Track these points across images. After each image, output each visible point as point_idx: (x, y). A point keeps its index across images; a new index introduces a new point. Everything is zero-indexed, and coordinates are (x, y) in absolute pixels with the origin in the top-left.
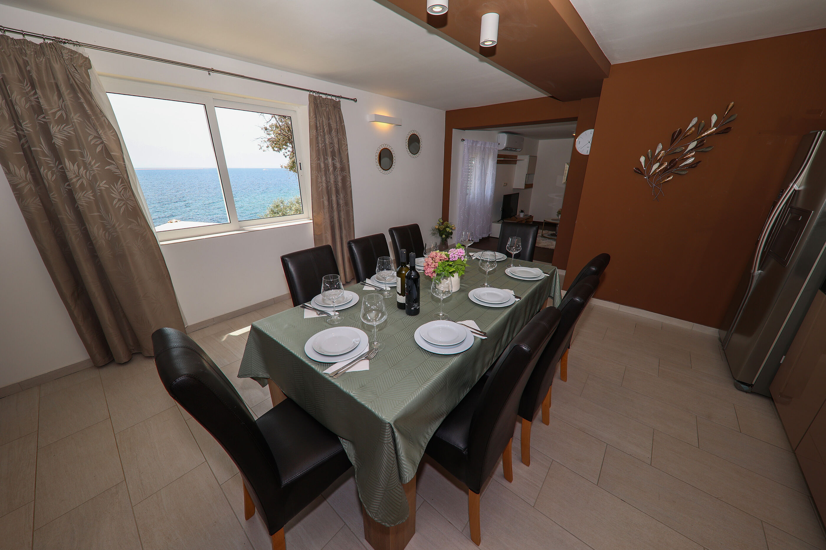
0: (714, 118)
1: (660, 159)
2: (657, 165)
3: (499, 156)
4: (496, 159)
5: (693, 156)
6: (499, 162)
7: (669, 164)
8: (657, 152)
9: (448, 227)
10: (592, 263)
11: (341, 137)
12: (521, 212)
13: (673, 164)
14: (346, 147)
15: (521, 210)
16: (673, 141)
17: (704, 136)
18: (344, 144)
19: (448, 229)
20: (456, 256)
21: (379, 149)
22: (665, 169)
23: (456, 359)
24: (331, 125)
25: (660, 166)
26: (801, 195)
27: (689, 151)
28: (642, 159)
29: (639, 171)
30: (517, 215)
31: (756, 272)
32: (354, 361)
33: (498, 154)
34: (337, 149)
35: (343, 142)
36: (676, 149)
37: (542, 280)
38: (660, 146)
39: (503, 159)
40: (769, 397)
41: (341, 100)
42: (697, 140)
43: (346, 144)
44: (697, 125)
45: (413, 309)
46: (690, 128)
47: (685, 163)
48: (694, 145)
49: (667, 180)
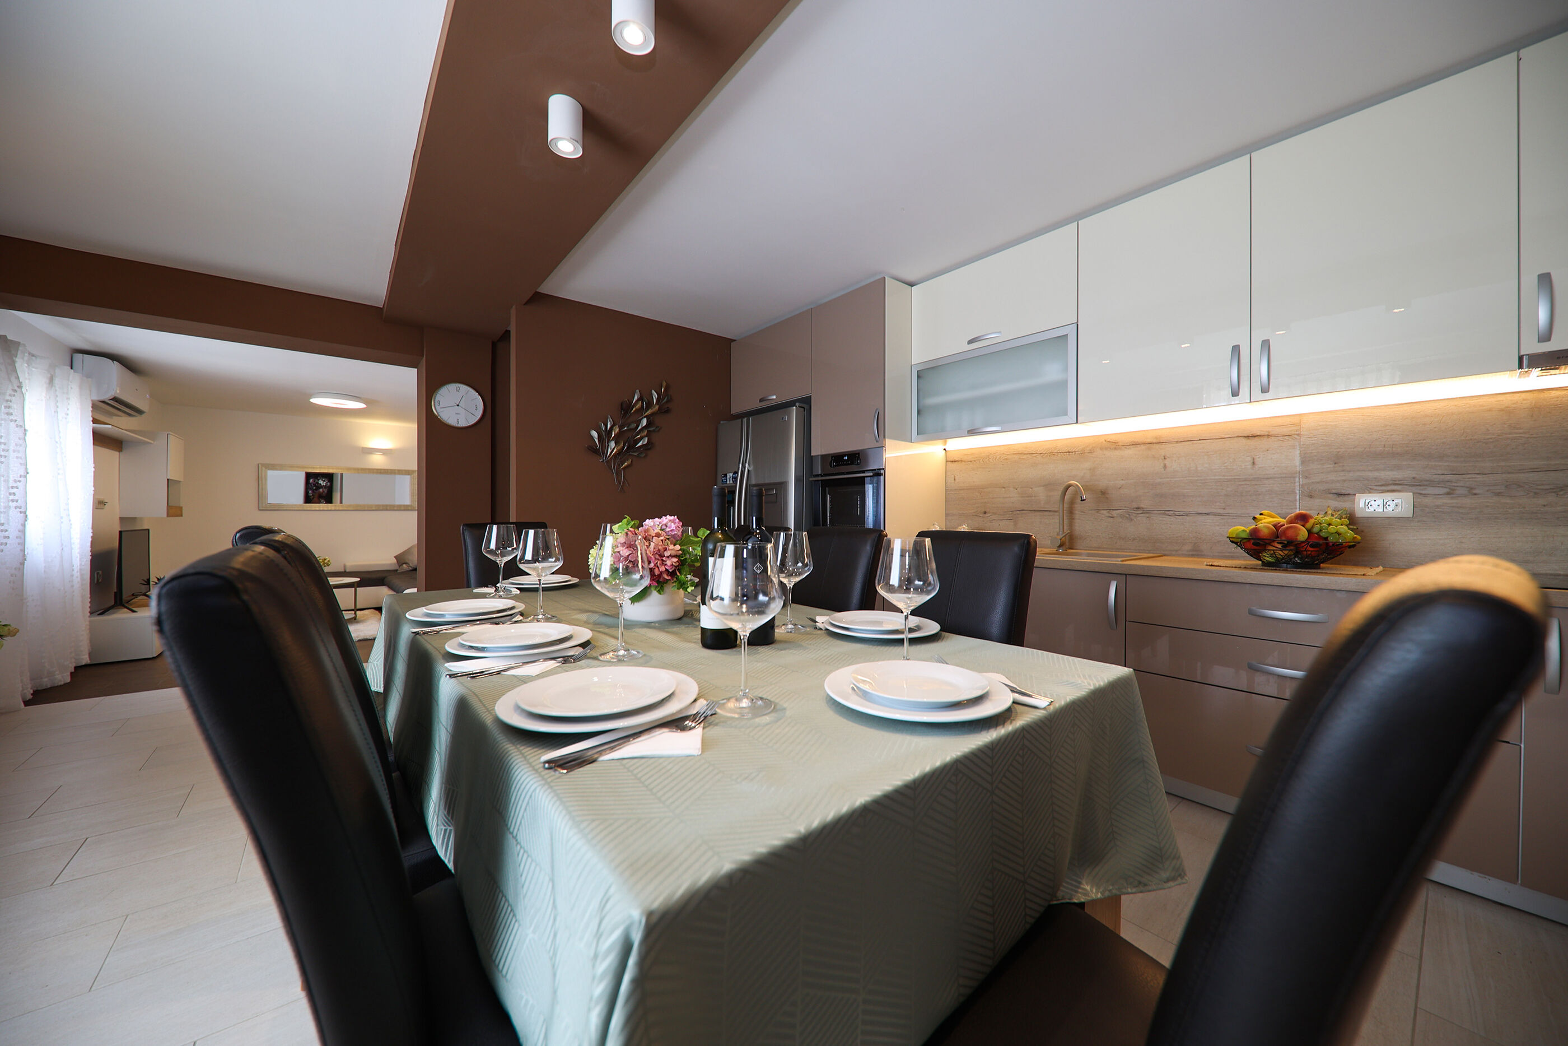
0: (655, 395)
1: (613, 435)
2: (612, 443)
7: (625, 443)
8: (608, 427)
13: (629, 444)
16: (623, 417)
17: (650, 413)
22: (622, 450)
25: (615, 445)
27: (641, 429)
28: (594, 434)
29: (596, 452)
36: (628, 426)
38: (610, 421)
42: (644, 417)
44: (640, 399)
46: (636, 401)
47: (640, 444)
48: (644, 422)
49: (626, 464)
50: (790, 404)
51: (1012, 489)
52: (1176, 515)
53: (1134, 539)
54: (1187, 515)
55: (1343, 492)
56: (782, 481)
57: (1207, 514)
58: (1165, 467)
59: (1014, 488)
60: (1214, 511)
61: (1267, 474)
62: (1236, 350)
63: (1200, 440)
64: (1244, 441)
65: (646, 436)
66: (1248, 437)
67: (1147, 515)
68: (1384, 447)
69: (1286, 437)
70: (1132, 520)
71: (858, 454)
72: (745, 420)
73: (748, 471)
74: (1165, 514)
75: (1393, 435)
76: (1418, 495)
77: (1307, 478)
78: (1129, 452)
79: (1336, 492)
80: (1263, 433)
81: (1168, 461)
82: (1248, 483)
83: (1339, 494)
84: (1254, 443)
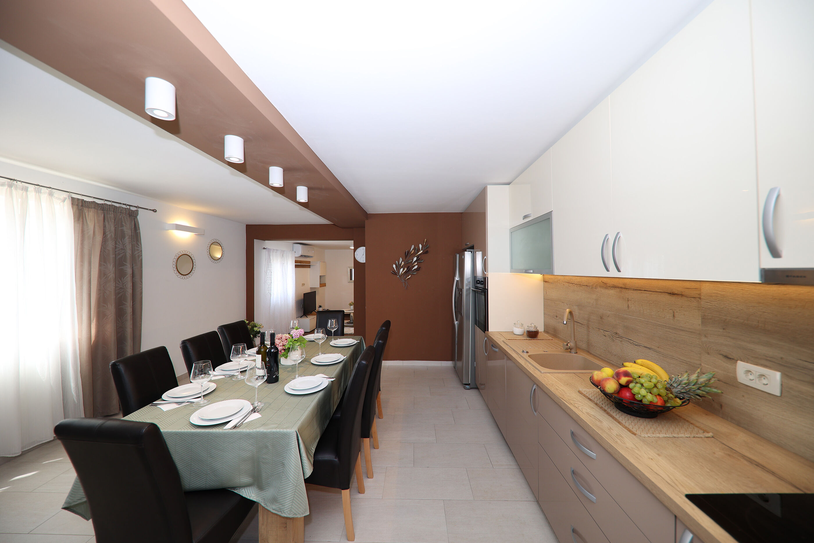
0: (420, 246)
1: (403, 266)
2: (402, 269)
3: (296, 262)
4: (294, 264)
5: (417, 265)
6: (296, 266)
7: (407, 269)
8: (400, 262)
9: (256, 327)
10: (383, 326)
11: (134, 243)
12: (319, 307)
13: (409, 269)
14: (140, 253)
15: (320, 306)
16: (406, 257)
17: (419, 254)
18: (138, 250)
19: (255, 329)
20: (297, 334)
21: (177, 255)
22: (406, 272)
23: (320, 394)
24: (124, 231)
25: (403, 270)
26: (459, 282)
27: (414, 262)
28: (394, 266)
29: (395, 273)
30: (316, 310)
31: (455, 322)
32: (246, 416)
33: (295, 260)
34: (130, 254)
35: (136, 248)
36: (408, 261)
37: (356, 344)
38: (401, 259)
39: (300, 264)
40: (477, 388)
41: (140, 210)
42: (416, 256)
43: (140, 250)
44: (414, 249)
45: (275, 377)
46: (412, 250)
47: (414, 268)
48: (416, 259)
49: (408, 277)
52: (635, 344)
53: (615, 355)
54: (641, 345)
55: (730, 357)
57: (649, 349)
58: (628, 306)
59: (567, 304)
60: (653, 347)
61: (681, 327)
63: (645, 291)
64: (668, 297)
66: (670, 294)
67: (621, 339)
68: (758, 322)
69: (692, 299)
70: (614, 341)
74: (629, 342)
75: (764, 312)
76: (784, 375)
77: (706, 336)
78: (612, 292)
79: (725, 354)
80: (679, 293)
81: (630, 303)
82: (671, 331)
83: (726, 357)
84: (673, 299)
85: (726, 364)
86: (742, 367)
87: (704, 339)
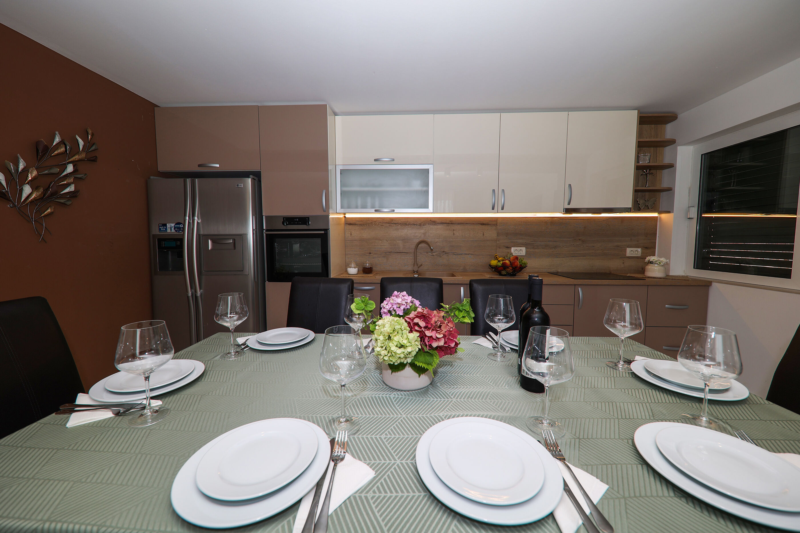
2: (28, 188)
7: (47, 190)
8: (20, 167)
13: (53, 190)
16: (40, 156)
22: (42, 197)
25: (33, 191)
27: (67, 175)
38: (21, 160)
44: (62, 142)
46: (57, 144)
47: (67, 190)
48: (70, 169)
49: (49, 210)
50: (245, 175)
51: (385, 241)
52: (457, 255)
53: (442, 265)
54: (462, 255)
56: (241, 233)
57: (468, 254)
58: (454, 234)
59: (386, 240)
60: (471, 253)
61: (486, 239)
62: (494, 190)
64: (480, 225)
65: (72, 183)
66: (482, 224)
67: (447, 255)
69: (493, 226)
70: (441, 257)
71: (308, 218)
72: (188, 181)
73: (198, 223)
74: (453, 254)
76: (526, 248)
77: (499, 241)
78: (440, 226)
79: (506, 246)
80: (486, 223)
81: (455, 232)
82: (482, 242)
83: (507, 247)
84: (483, 227)
85: (508, 250)
86: (513, 249)
87: (498, 242)
